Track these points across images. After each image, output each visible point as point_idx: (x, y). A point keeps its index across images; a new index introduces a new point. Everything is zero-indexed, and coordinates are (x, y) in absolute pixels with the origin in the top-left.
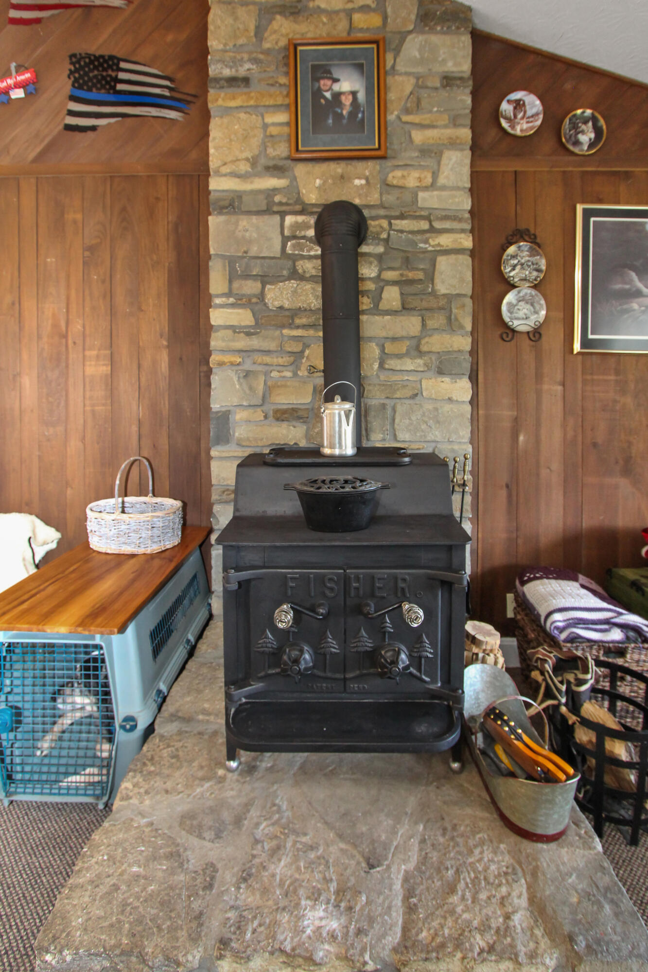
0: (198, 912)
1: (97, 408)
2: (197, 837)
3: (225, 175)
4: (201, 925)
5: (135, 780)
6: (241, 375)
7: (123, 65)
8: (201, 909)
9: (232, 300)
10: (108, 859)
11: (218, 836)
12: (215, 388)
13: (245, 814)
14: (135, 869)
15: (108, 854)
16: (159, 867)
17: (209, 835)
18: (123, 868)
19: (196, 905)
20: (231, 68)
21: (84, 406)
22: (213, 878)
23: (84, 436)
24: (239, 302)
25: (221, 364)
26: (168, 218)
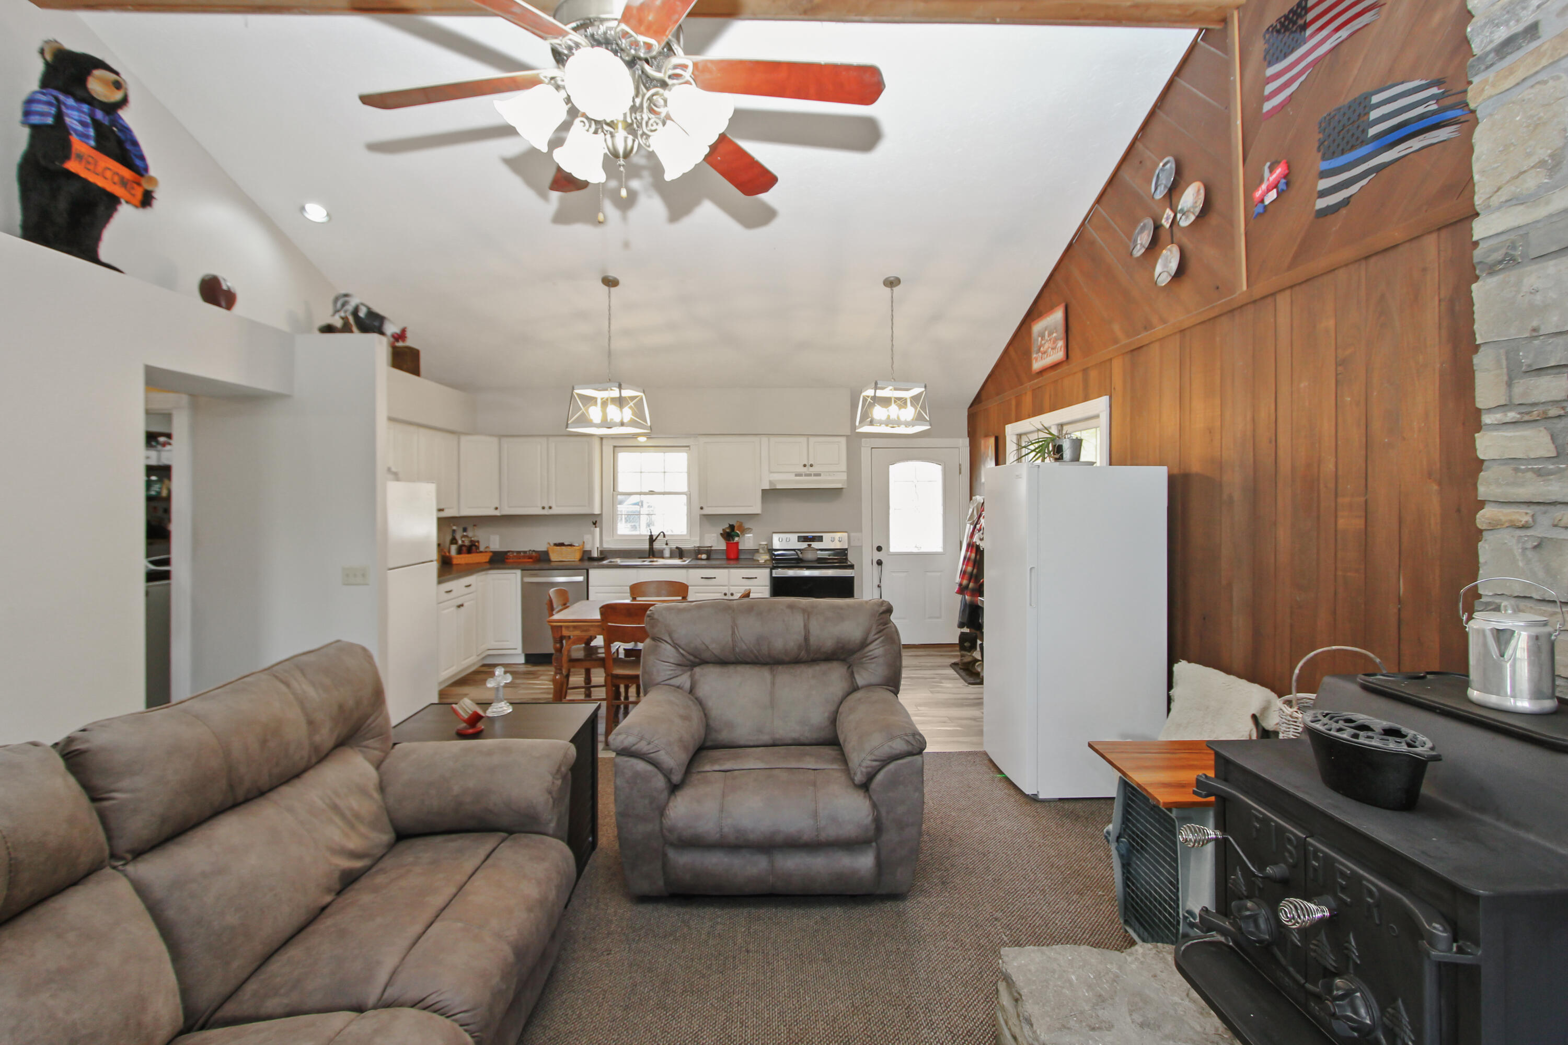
0: (1069, 1026)
1: (1349, 574)
2: (1129, 1009)
3: (1499, 208)
4: (1060, 1029)
5: (1148, 952)
6: (1530, 545)
7: (1375, 99)
8: (1072, 1027)
9: (1512, 415)
10: (1070, 960)
11: (1142, 1025)
12: (1486, 563)
13: (1180, 1040)
14: (1073, 977)
15: (1073, 959)
16: (1085, 991)
17: (1138, 1018)
18: (1070, 970)
19: (1072, 1023)
20: (1506, 23)
21: (1336, 569)
22: (1100, 1028)
23: (1335, 610)
24: (1526, 418)
25: (1495, 526)
26: (1439, 294)
